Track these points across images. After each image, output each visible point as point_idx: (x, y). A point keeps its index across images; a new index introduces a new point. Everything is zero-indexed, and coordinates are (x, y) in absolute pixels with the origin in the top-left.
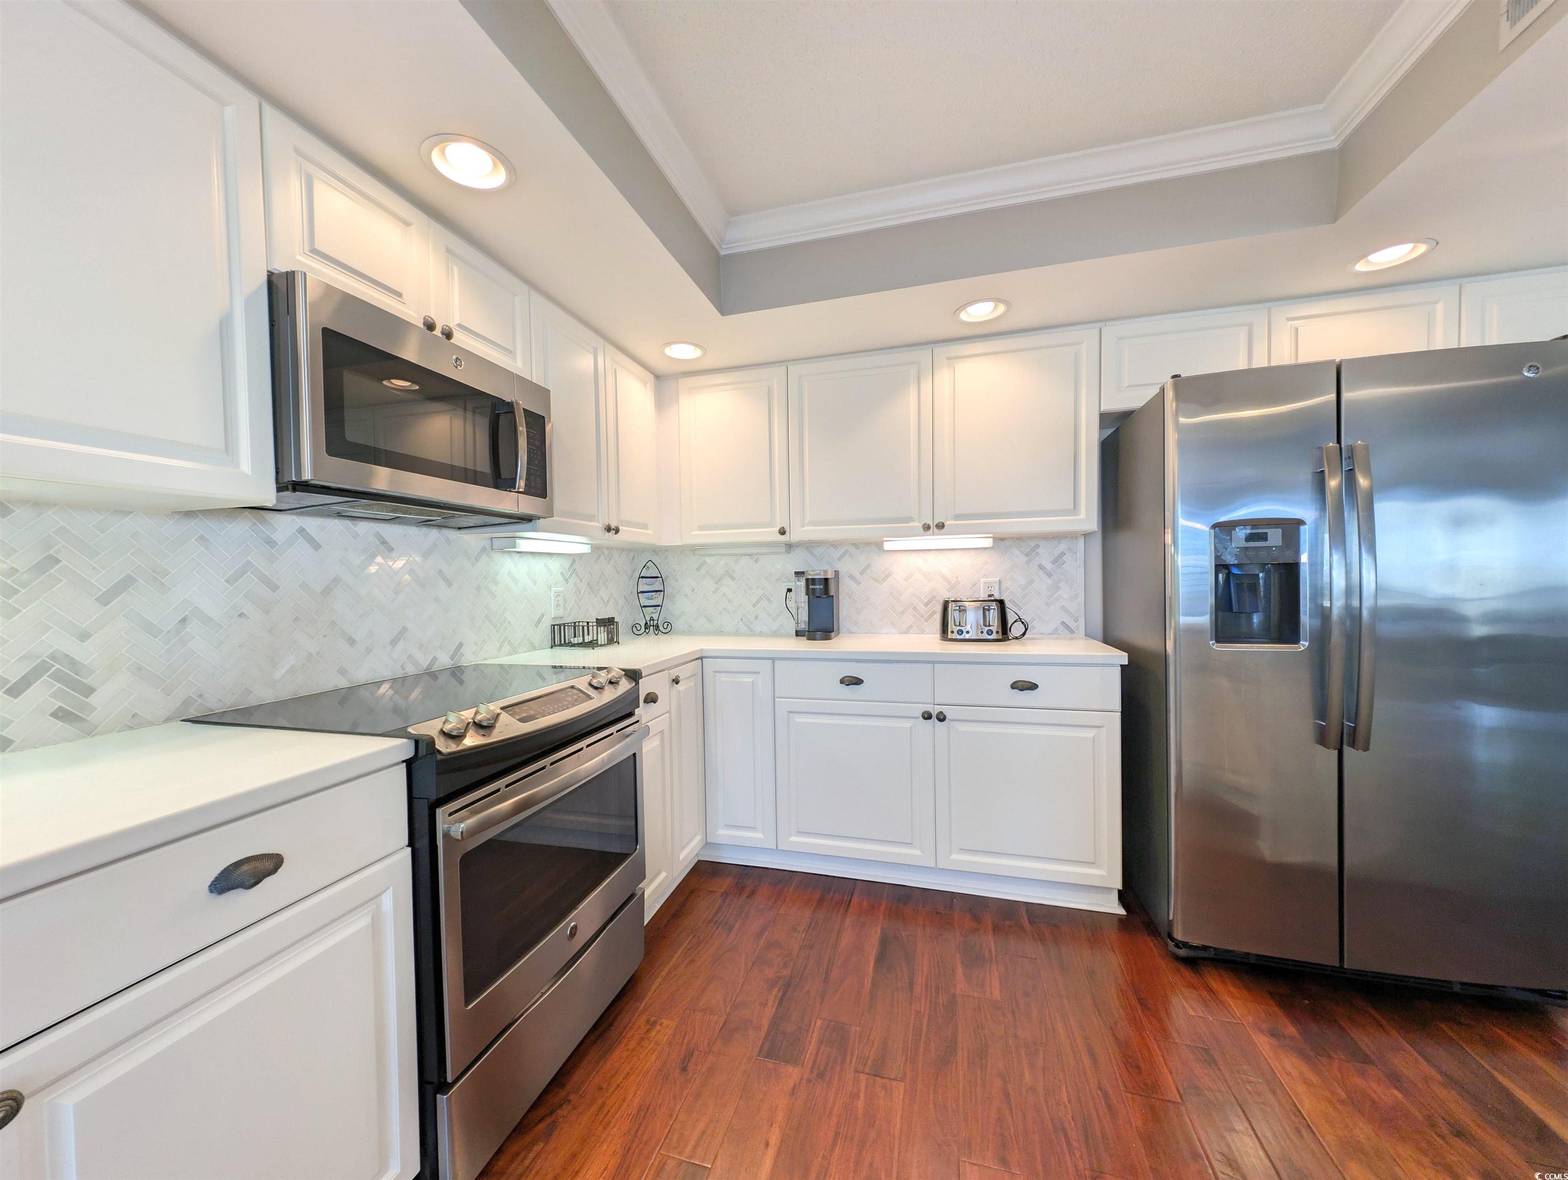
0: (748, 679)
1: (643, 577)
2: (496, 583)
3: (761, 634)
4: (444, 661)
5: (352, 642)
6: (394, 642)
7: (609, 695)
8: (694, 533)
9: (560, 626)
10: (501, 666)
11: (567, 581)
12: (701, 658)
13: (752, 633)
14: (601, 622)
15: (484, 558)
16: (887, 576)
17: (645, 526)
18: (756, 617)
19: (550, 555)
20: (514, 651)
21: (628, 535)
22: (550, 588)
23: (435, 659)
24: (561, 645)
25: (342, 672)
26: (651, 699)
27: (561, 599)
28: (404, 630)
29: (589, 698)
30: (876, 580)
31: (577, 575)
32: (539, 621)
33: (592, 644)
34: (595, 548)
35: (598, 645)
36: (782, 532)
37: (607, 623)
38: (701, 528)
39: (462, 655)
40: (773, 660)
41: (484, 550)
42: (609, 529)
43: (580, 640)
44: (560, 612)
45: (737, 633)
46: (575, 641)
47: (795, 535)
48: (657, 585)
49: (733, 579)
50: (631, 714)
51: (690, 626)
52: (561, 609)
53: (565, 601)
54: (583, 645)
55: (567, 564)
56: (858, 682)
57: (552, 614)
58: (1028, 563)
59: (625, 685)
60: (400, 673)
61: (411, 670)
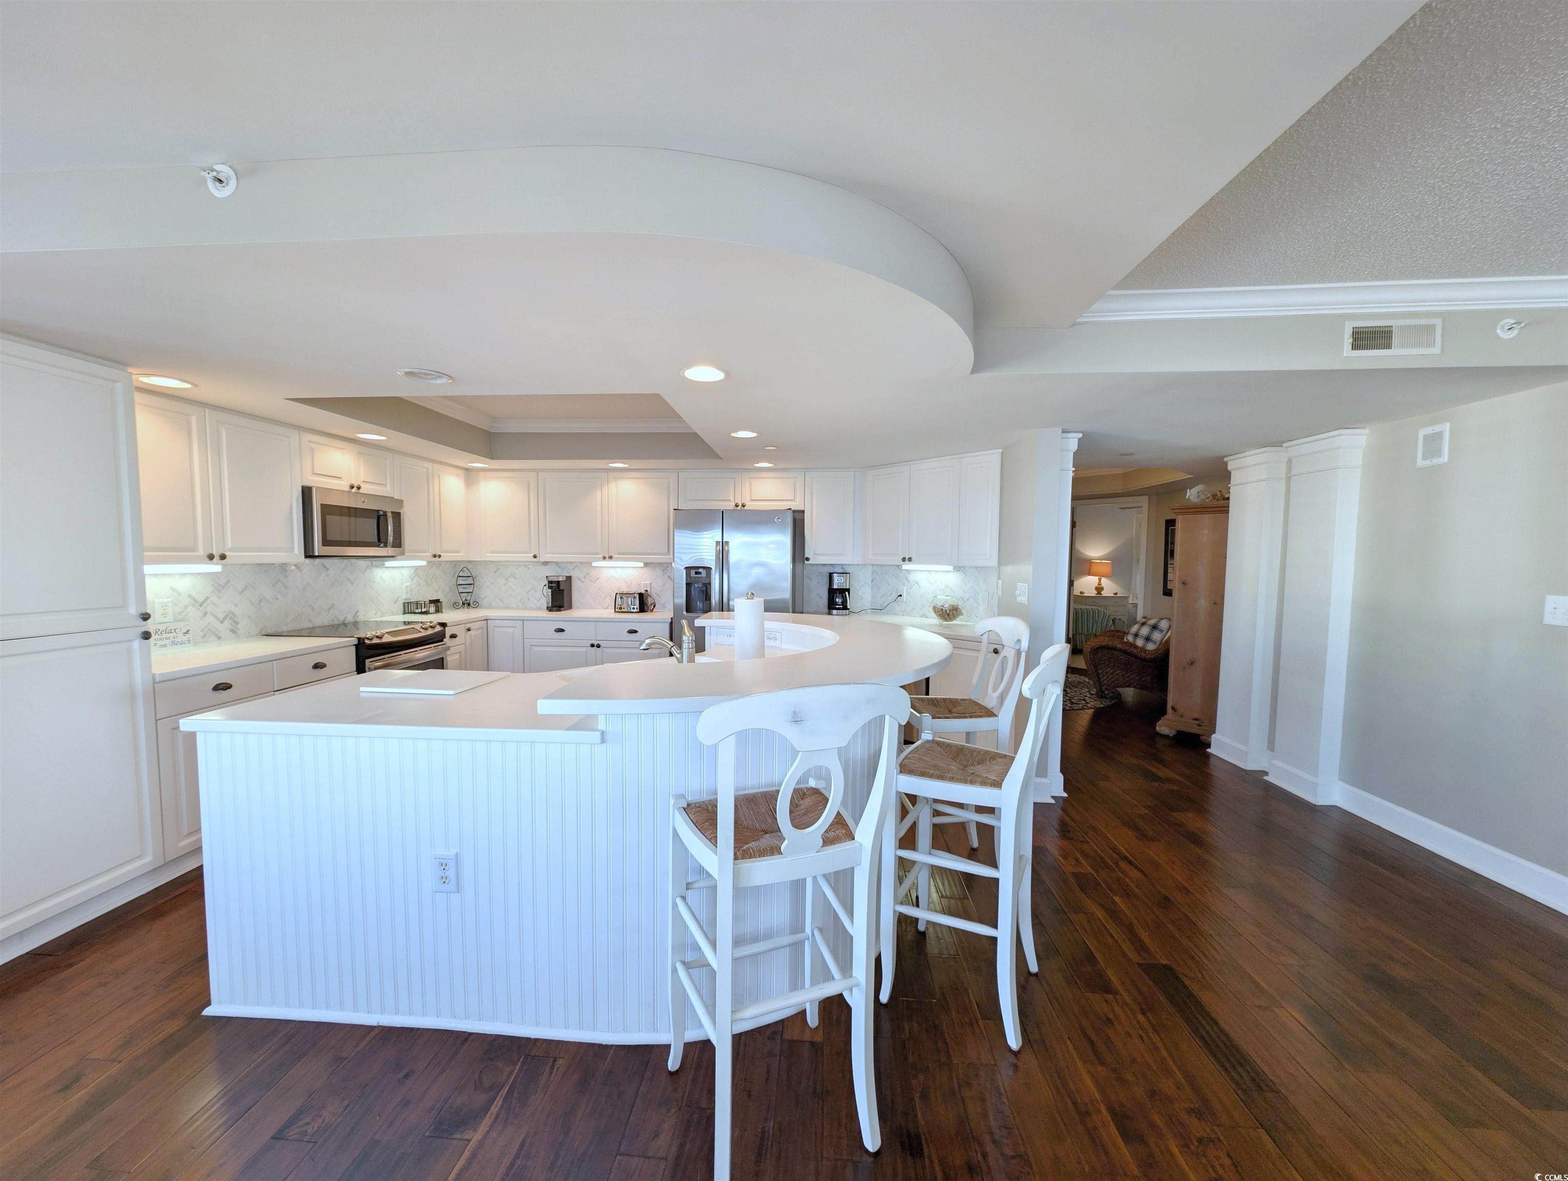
0: (511, 630)
1: (460, 576)
2: (374, 582)
3: (531, 609)
4: (350, 619)
5: (313, 609)
6: (329, 609)
7: (430, 632)
8: (488, 554)
9: (408, 603)
10: (376, 621)
11: (412, 580)
12: (487, 620)
13: (526, 609)
14: (431, 602)
15: (368, 570)
16: (598, 579)
17: (458, 552)
18: (528, 599)
19: (403, 567)
20: (383, 615)
21: (446, 557)
22: (402, 584)
23: (346, 618)
24: (409, 613)
25: (310, 621)
26: (453, 636)
27: (409, 589)
28: (333, 605)
29: (421, 632)
30: (592, 581)
31: (419, 576)
32: (396, 601)
33: (426, 613)
34: (429, 563)
35: (429, 613)
36: (535, 557)
37: (436, 602)
38: (492, 552)
39: (358, 616)
40: (523, 620)
41: (368, 567)
42: (435, 556)
43: (420, 611)
44: (409, 596)
45: (517, 608)
46: (417, 611)
47: (543, 558)
48: (470, 581)
49: (516, 578)
50: (442, 641)
51: (490, 604)
52: (409, 595)
53: (411, 590)
54: (422, 613)
55: (412, 571)
56: (562, 630)
57: (404, 597)
58: (663, 575)
59: (438, 628)
60: (332, 624)
61: (336, 622)
